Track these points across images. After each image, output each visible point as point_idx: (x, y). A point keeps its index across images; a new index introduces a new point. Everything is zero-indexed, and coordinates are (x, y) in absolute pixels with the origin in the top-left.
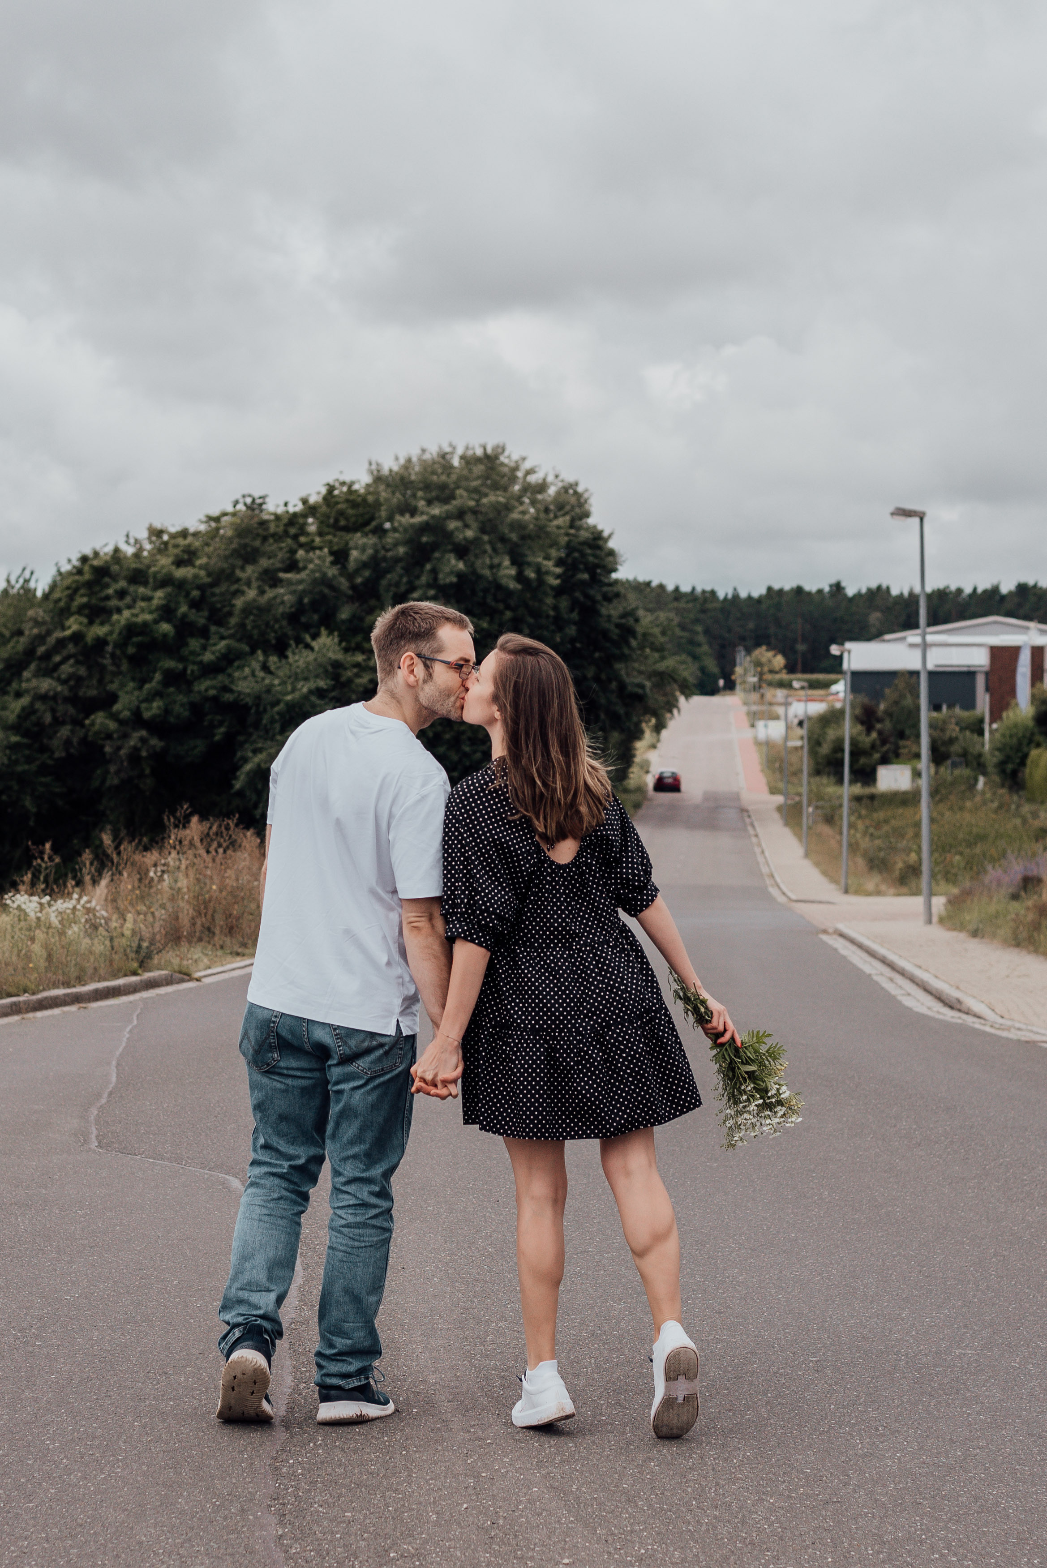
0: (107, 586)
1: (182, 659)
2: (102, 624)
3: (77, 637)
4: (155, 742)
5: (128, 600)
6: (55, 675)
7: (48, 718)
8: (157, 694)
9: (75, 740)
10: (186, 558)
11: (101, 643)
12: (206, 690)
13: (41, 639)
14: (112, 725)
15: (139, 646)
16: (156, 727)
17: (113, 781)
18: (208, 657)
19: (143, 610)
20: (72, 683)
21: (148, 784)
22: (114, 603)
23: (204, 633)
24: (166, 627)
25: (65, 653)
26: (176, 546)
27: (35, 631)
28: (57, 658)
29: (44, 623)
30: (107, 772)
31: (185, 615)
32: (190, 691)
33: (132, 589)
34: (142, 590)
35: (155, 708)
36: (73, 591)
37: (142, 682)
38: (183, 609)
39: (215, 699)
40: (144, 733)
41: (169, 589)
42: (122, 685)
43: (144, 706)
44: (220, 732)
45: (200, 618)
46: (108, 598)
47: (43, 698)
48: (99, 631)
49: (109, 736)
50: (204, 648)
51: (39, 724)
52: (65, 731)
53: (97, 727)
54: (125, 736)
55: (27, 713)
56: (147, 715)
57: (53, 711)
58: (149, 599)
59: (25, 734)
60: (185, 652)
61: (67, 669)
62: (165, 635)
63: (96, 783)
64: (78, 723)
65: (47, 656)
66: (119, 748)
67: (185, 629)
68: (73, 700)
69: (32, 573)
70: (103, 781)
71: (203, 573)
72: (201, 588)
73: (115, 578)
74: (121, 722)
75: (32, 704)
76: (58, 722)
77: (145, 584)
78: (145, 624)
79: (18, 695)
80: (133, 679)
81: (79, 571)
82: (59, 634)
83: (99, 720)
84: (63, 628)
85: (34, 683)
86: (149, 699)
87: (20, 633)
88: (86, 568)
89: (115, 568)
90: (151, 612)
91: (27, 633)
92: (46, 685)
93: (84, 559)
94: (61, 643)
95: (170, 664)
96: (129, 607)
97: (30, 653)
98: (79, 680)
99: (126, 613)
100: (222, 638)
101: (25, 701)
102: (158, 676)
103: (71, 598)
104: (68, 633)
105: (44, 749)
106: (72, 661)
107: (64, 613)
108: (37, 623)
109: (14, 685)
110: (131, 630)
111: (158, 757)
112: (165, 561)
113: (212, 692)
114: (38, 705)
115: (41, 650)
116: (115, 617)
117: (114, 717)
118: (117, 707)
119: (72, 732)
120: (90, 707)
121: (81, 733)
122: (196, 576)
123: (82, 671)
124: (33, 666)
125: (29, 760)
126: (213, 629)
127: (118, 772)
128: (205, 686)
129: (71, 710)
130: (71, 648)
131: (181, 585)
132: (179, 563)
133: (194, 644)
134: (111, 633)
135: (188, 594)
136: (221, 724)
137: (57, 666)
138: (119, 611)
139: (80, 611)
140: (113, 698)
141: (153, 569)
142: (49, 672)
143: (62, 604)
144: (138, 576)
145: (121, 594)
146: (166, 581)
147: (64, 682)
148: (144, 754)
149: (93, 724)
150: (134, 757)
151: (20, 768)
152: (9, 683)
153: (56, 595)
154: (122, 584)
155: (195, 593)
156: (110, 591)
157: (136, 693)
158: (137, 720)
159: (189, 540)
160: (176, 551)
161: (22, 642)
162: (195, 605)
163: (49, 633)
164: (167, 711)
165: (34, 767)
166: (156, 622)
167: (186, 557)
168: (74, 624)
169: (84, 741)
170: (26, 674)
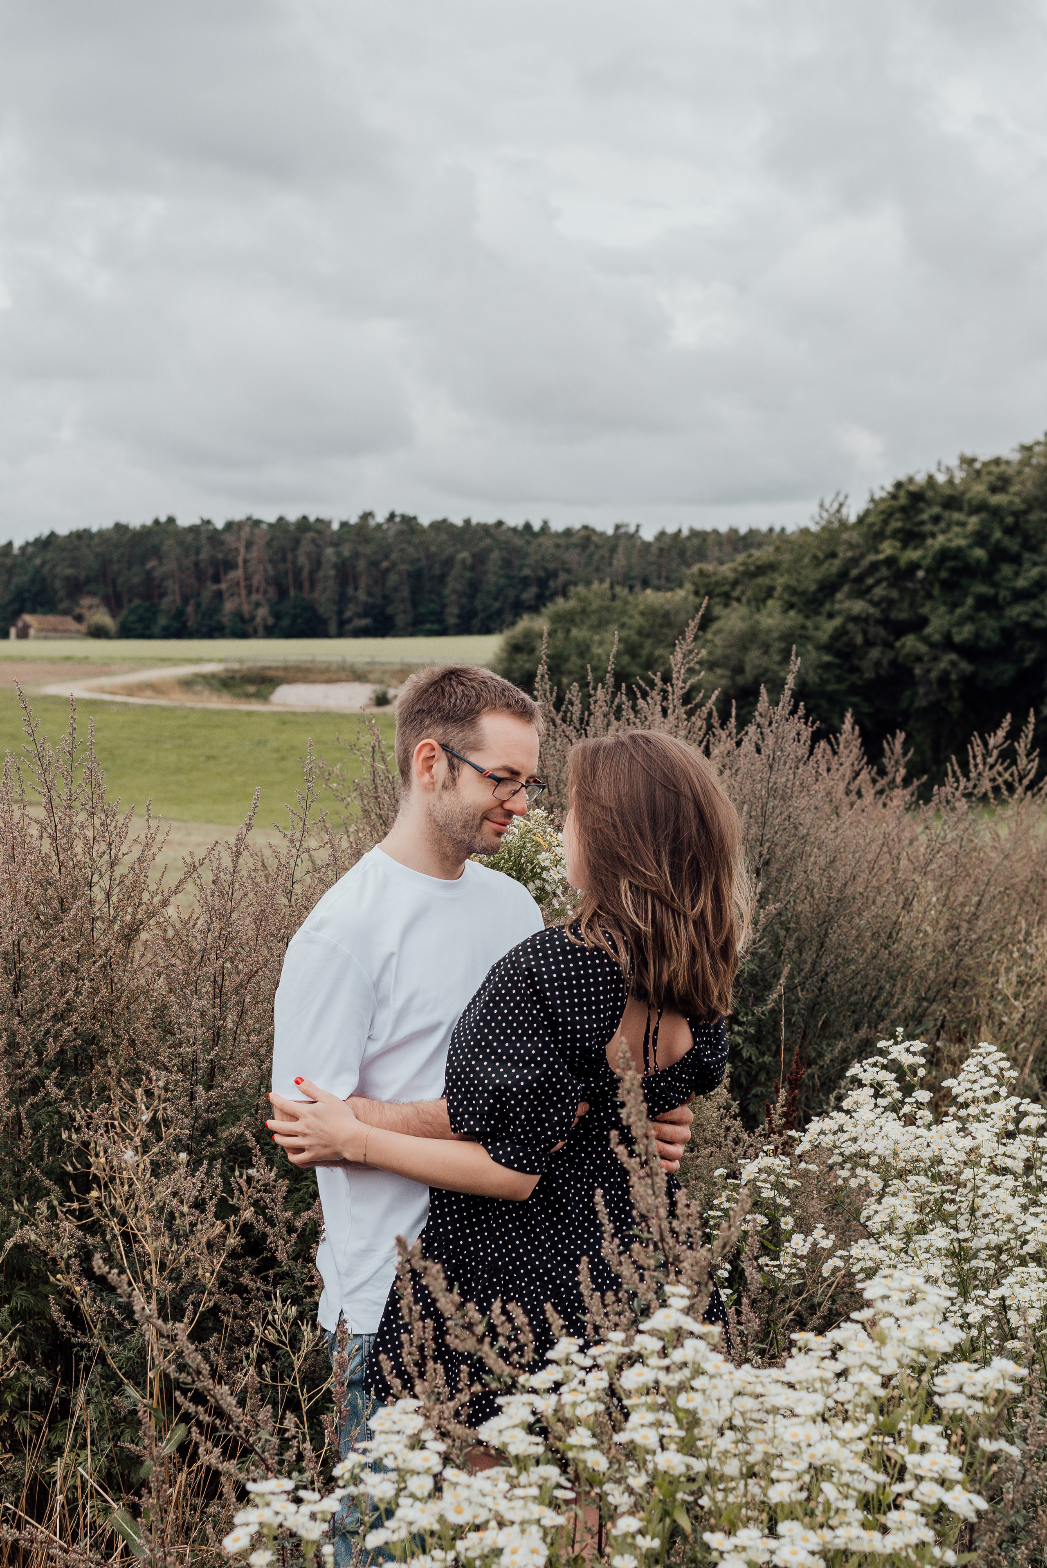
0: (922, 511)
1: (995, 585)
2: (916, 548)
3: (890, 561)
4: (966, 666)
5: (943, 525)
6: (868, 597)
7: (859, 640)
8: (969, 618)
9: (885, 662)
10: (1001, 484)
11: (914, 566)
12: (1019, 615)
13: (854, 561)
14: (923, 648)
15: (953, 571)
16: (967, 651)
17: (921, 702)
18: (1021, 583)
19: (957, 535)
20: (884, 605)
21: (955, 707)
22: (928, 528)
23: (1016, 560)
24: (979, 553)
25: (878, 575)
26: (990, 473)
27: (849, 554)
28: (870, 581)
29: (858, 546)
30: (915, 694)
31: (998, 542)
32: (1000, 617)
33: (946, 514)
34: (956, 516)
35: (965, 633)
36: (888, 515)
37: (954, 605)
38: (998, 534)
39: (1026, 625)
40: (954, 656)
41: (983, 515)
42: (934, 610)
43: (954, 630)
44: (1030, 659)
45: (1013, 545)
46: (922, 523)
47: (855, 619)
48: (913, 555)
49: (919, 659)
50: (1017, 574)
51: (851, 644)
52: (875, 653)
53: (906, 651)
54: (935, 659)
55: (840, 633)
56: (957, 639)
57: (865, 633)
58: (963, 524)
59: (838, 654)
60: (997, 577)
61: (879, 592)
62: (978, 561)
63: (904, 705)
64: (889, 645)
65: (860, 579)
66: (928, 671)
67: (999, 555)
68: (885, 622)
69: (846, 497)
70: (912, 702)
71: (1017, 500)
72: (1015, 514)
73: (929, 503)
74: (932, 645)
75: (843, 626)
76: (869, 643)
77: (960, 509)
78: (959, 549)
79: (831, 616)
80: (945, 603)
81: (894, 496)
82: (872, 557)
83: (910, 643)
84: (877, 552)
85: (847, 604)
86: (961, 622)
87: (833, 555)
88: (902, 494)
89: (929, 494)
90: (965, 537)
91: (841, 555)
92: (858, 606)
93: (899, 485)
94: (874, 567)
95: (982, 588)
96: (943, 532)
97: (843, 575)
98: (891, 602)
99: (941, 538)
100: (1035, 564)
101: (837, 622)
102: (970, 601)
103: (886, 522)
104: (881, 557)
105: (854, 670)
106: (884, 584)
107: (879, 536)
108: (851, 546)
109: (827, 607)
110: (944, 555)
111: (967, 680)
112: (979, 489)
113: (1024, 618)
114: (851, 627)
115: (854, 572)
116: (930, 541)
117: (926, 640)
118: (928, 630)
119: (883, 653)
120: (900, 629)
121: (891, 655)
122: (1011, 503)
123: (895, 594)
124: (846, 588)
125: (839, 680)
126: (1026, 555)
127: (926, 694)
128: (1018, 612)
129: (882, 632)
130: (884, 572)
131: (995, 512)
132: (994, 490)
133: (1007, 570)
134: (924, 557)
135: (1002, 520)
136: (1031, 649)
137: (869, 589)
138: (933, 535)
139: (894, 535)
140: (924, 622)
141: (968, 496)
142: (862, 593)
143: (876, 528)
144: (952, 502)
145: (936, 519)
146: (980, 508)
147: (875, 604)
148: (953, 677)
149: (903, 646)
150: (944, 680)
151: (830, 688)
152: (821, 604)
153: (870, 519)
154: (936, 510)
155: (1010, 520)
156: (925, 516)
157: (948, 617)
158: (948, 643)
159: (1003, 468)
160: (992, 478)
161: (835, 565)
162: (1009, 531)
163: (862, 556)
164: (978, 636)
165: (844, 687)
166: (970, 547)
167: (999, 483)
168: (887, 548)
169: (893, 663)
170: (839, 596)
